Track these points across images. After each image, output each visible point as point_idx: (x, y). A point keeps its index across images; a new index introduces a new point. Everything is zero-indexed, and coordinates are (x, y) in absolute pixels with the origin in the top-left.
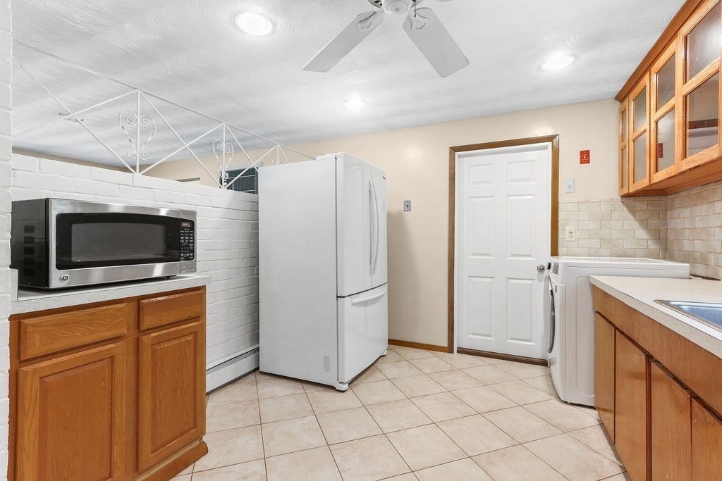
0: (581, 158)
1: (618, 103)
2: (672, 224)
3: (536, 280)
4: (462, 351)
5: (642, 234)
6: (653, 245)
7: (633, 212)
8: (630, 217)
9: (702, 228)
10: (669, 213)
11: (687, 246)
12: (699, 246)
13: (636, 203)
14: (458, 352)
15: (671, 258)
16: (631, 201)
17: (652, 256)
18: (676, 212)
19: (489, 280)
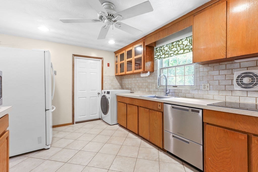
0: (108, 65)
1: (114, 54)
2: (123, 82)
3: (97, 97)
4: (77, 123)
5: (118, 84)
6: (120, 87)
7: (117, 79)
8: (117, 80)
9: (130, 83)
10: (123, 80)
11: (127, 87)
12: (130, 86)
13: (118, 77)
14: (76, 123)
15: (123, 89)
16: (117, 76)
17: (120, 89)
18: (124, 80)
19: (85, 98)
